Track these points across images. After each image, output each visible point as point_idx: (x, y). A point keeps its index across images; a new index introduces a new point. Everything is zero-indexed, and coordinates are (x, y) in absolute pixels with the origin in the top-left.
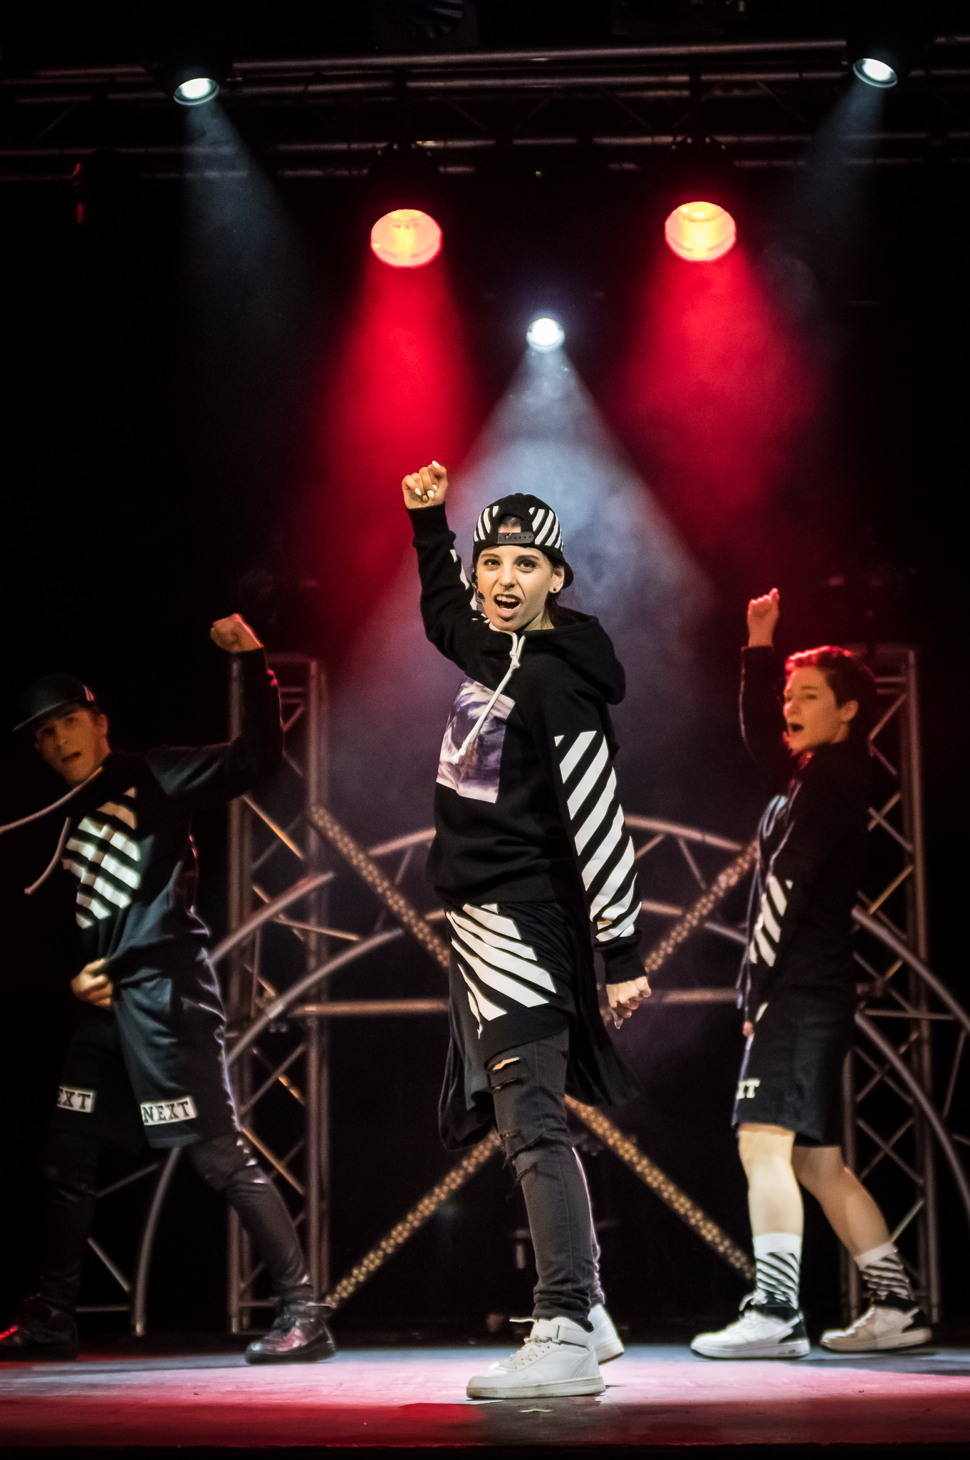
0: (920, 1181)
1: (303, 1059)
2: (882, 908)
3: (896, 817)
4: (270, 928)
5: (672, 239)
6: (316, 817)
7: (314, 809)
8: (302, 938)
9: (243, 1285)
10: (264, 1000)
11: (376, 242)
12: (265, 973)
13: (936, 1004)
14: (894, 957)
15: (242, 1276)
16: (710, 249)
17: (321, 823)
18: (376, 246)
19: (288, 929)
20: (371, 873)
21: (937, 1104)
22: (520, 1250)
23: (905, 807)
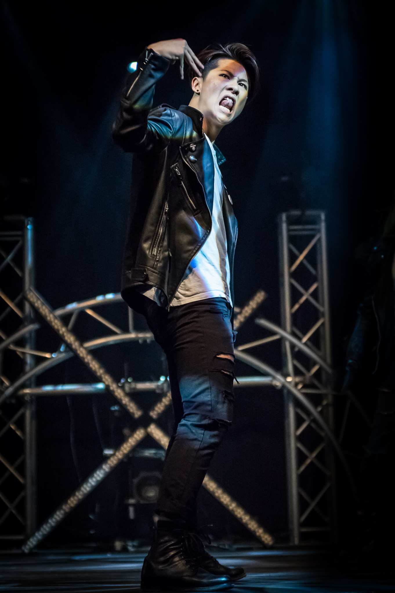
0: (328, 473)
1: (23, 416)
2: (309, 339)
3: (316, 295)
4: (6, 351)
6: (29, 296)
7: (28, 292)
8: (21, 356)
10: (3, 387)
12: (3, 373)
14: (315, 363)
17: (31, 299)
19: (14, 352)
20: (57, 324)
21: (337, 435)
22: (131, 510)
23: (320, 289)
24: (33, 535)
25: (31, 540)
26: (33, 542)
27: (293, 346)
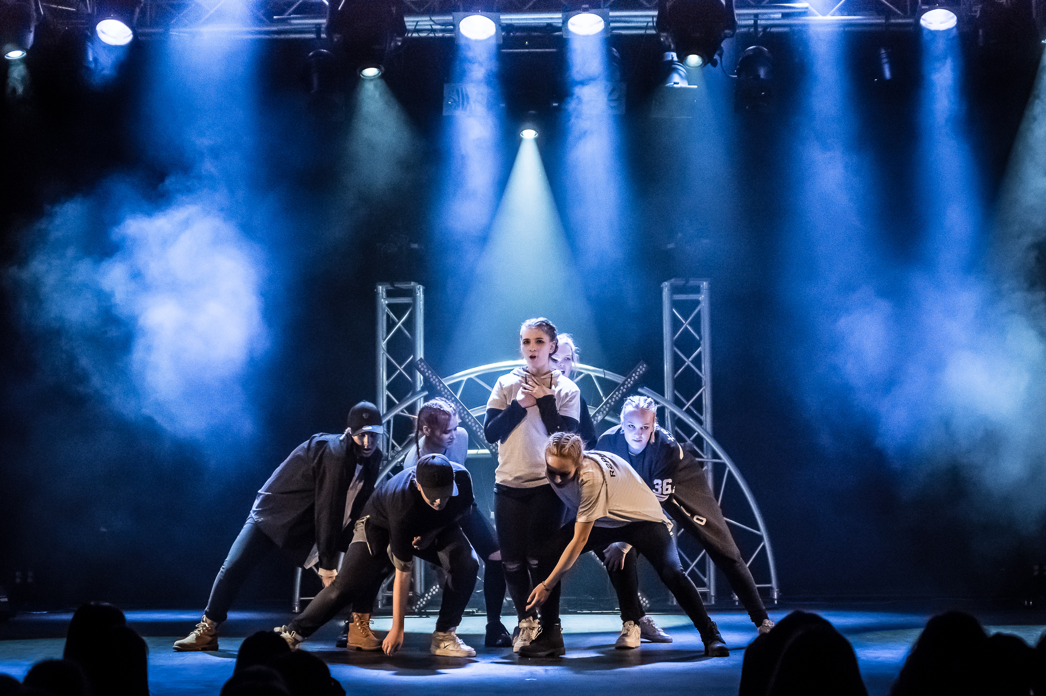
2: (692, 404)
3: (698, 361)
4: (397, 417)
6: (419, 366)
7: (419, 363)
12: (394, 438)
13: (715, 455)
14: (695, 431)
23: (703, 354)
24: (423, 596)
25: (422, 600)
26: (422, 602)
27: (673, 415)
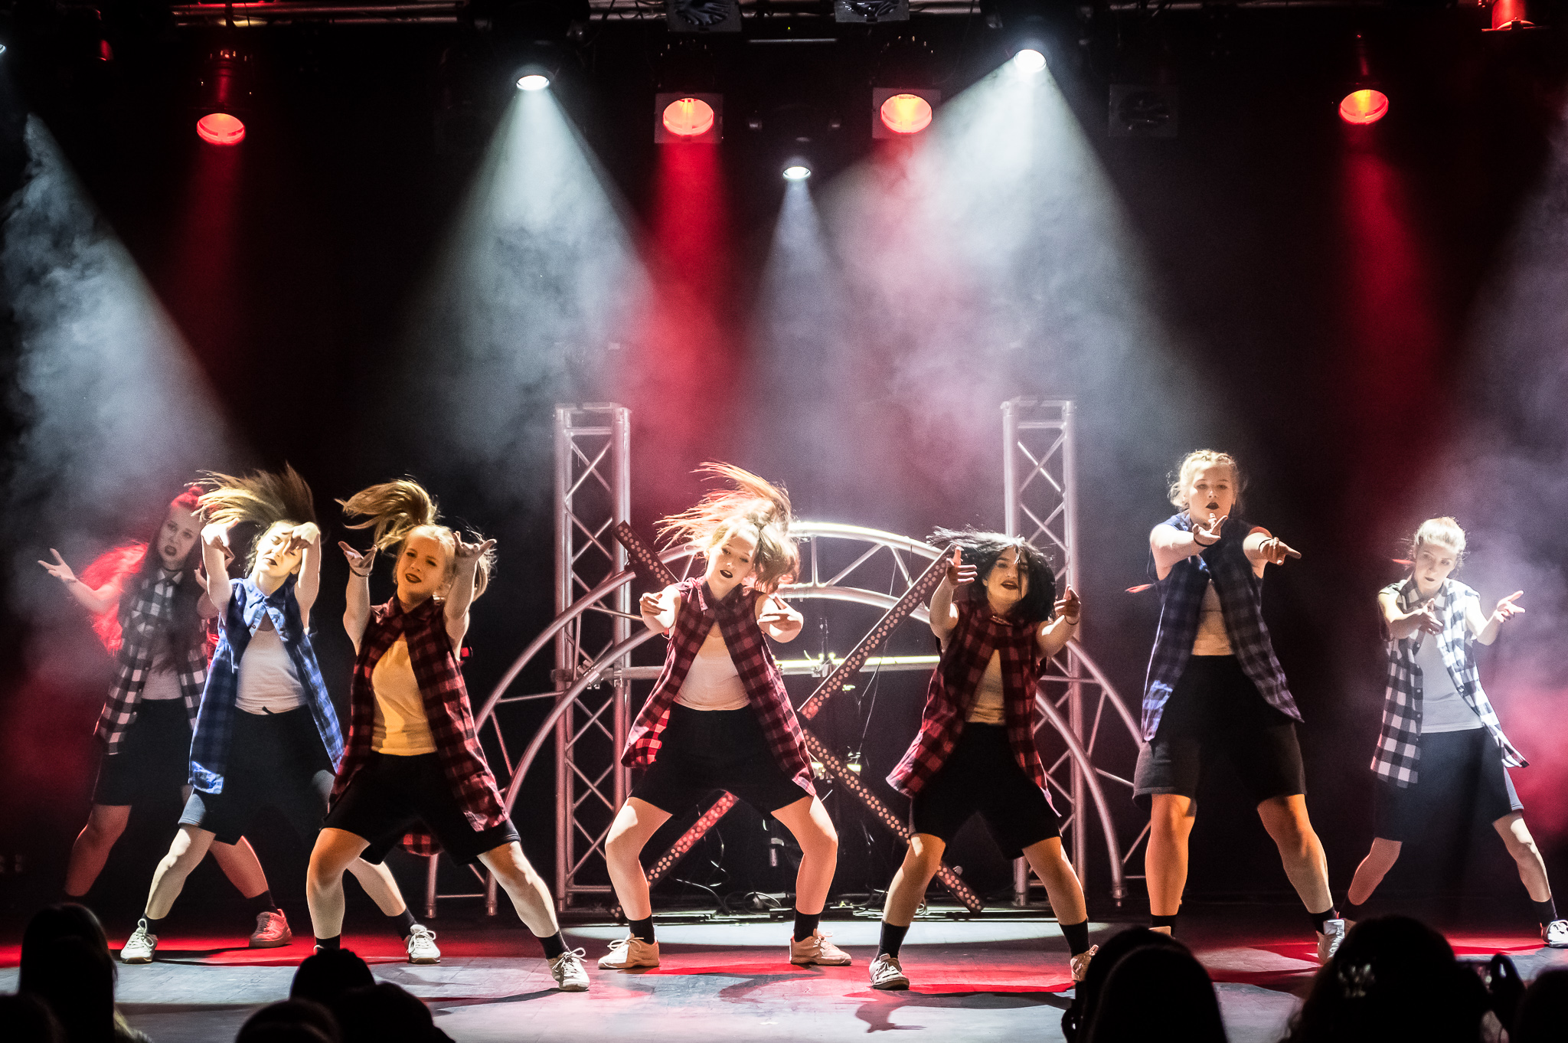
0: (1071, 801)
3: (1057, 526)
5: (887, 117)
6: (622, 534)
7: (620, 528)
9: (568, 876)
10: (584, 667)
11: (667, 120)
12: (582, 646)
15: (567, 871)
16: (913, 123)
17: (626, 539)
18: (666, 123)
19: (601, 614)
21: (1084, 747)
22: (773, 851)
23: (1065, 514)
